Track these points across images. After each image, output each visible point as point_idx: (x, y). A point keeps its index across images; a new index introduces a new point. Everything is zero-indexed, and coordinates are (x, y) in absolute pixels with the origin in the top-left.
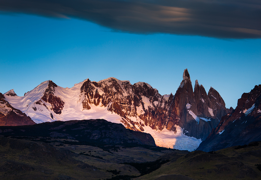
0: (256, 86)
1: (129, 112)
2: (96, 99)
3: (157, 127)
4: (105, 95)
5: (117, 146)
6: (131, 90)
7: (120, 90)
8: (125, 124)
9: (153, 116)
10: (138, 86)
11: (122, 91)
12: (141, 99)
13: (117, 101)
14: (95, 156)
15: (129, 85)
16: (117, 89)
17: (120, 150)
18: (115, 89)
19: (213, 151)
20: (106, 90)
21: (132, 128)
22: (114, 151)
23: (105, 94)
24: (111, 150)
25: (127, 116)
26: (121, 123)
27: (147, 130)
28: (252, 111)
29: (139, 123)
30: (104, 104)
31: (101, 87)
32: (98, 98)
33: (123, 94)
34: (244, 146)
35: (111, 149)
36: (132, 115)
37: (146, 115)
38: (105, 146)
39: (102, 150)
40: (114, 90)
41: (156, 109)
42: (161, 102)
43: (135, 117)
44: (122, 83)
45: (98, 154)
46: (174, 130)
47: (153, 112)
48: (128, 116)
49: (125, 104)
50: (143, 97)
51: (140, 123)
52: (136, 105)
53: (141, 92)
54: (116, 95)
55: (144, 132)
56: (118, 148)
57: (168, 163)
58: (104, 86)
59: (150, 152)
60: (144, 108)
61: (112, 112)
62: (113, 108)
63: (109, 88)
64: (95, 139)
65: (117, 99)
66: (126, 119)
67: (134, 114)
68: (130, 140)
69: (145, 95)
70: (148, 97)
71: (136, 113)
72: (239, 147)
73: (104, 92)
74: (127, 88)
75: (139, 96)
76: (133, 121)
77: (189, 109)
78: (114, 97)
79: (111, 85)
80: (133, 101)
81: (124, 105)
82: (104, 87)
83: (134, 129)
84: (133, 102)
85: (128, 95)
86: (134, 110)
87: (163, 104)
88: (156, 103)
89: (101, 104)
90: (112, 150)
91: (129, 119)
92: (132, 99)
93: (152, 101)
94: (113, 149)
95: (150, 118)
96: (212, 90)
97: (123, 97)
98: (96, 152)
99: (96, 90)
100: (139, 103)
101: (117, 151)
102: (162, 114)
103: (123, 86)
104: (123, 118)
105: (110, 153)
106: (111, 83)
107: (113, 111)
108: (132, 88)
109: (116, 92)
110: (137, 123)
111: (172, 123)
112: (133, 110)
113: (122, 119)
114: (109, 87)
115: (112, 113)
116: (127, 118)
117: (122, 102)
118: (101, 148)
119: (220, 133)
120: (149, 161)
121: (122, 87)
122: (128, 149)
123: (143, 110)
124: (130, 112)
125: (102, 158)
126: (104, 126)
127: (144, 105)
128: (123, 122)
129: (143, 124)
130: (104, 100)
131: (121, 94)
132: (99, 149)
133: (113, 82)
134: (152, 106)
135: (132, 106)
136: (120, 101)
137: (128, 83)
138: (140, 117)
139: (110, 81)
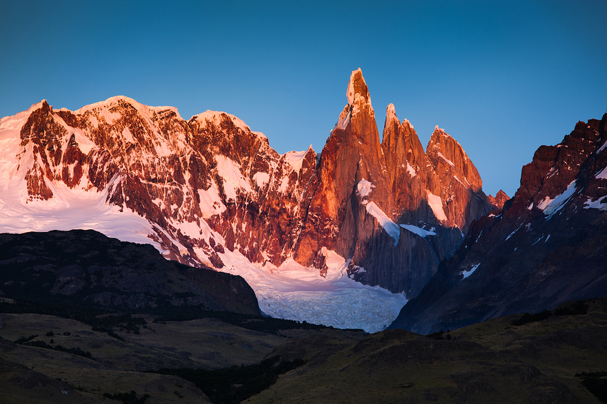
0: (580, 125)
1: (175, 206)
2: (71, 167)
3: (265, 255)
4: (99, 152)
5: (137, 316)
6: (182, 136)
7: (146, 136)
8: (162, 244)
9: (253, 218)
10: (203, 125)
11: (153, 141)
12: (214, 165)
13: (136, 173)
14: (68, 347)
15: (176, 121)
16: (137, 131)
17: (145, 327)
18: (133, 132)
19: (442, 332)
20: (100, 136)
21: (186, 257)
22: (129, 332)
23: (97, 148)
24: (117, 331)
25: (168, 221)
26: (151, 242)
27: (234, 263)
28: (568, 204)
29: (207, 241)
30: (97, 181)
31: (86, 126)
32: (76, 162)
33: (157, 148)
34: (543, 316)
35: (118, 326)
36: (186, 218)
37: (228, 215)
38: (98, 317)
39: (88, 328)
40: (128, 136)
41: (262, 198)
42: (279, 174)
43: (194, 223)
44: (155, 114)
45: (75, 340)
46: (320, 263)
47: (253, 208)
48: (172, 218)
49: (162, 181)
50: (220, 159)
51: (212, 242)
52: (199, 183)
53: (215, 142)
54: (133, 153)
55: (224, 270)
56: (142, 321)
57: (300, 369)
58: (95, 124)
59: (242, 334)
60: (222, 195)
61: (122, 207)
62: (124, 195)
63: (112, 132)
64: (68, 293)
65: (138, 166)
66: (166, 229)
67: (192, 215)
68: (179, 296)
69: (225, 151)
70: (235, 159)
71: (197, 210)
72: (526, 319)
73: (97, 144)
74: (169, 132)
75: (209, 156)
76: (187, 237)
77: (365, 198)
78: (126, 161)
79: (119, 121)
80: (187, 172)
81: (159, 186)
82: (96, 127)
83: (193, 262)
84: (187, 176)
85: (174, 152)
86: (192, 202)
87: (285, 181)
88: (261, 178)
89: (84, 180)
90: (121, 330)
91: (174, 230)
92: (186, 167)
93: (248, 171)
94: (125, 327)
95: (244, 226)
96: (437, 136)
97: (157, 160)
98: (69, 334)
99: (68, 138)
100: (206, 178)
101: (137, 333)
102: (280, 213)
103: (157, 124)
104: (156, 225)
105: (115, 339)
106: (117, 116)
107: (124, 204)
108: (186, 130)
109: (133, 142)
110: (202, 244)
111: (314, 242)
112: (188, 200)
113: (155, 229)
114: (111, 128)
115: (121, 211)
116: (170, 227)
117: (153, 176)
118: (87, 323)
119: (466, 274)
120: (239, 362)
121: (152, 128)
122: (171, 326)
123: (219, 200)
124: (179, 205)
125: (88, 355)
126: (97, 252)
127: (225, 185)
128: (156, 240)
129: (220, 246)
130: (95, 168)
131: (151, 149)
132: (79, 327)
133: (123, 110)
134: (248, 189)
135: (186, 189)
136: (147, 173)
137: (173, 114)
138: (212, 223)
139: (113, 110)
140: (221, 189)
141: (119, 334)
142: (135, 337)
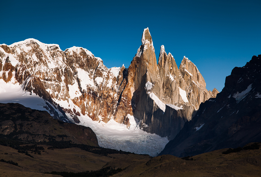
0: (254, 57)
1: (57, 93)
2: (7, 73)
3: (100, 117)
4: (21, 66)
5: (40, 146)
6: (61, 58)
7: (43, 58)
8: (50, 111)
9: (95, 99)
10: (71, 54)
11: (47, 61)
12: (76, 73)
13: (38, 76)
14: (7, 160)
15: (58, 51)
16: (39, 56)
17: (43, 151)
18: (37, 56)
19: (189, 157)
20: (22, 58)
21: (61, 117)
22: (35, 154)
23: (20, 64)
24: (29, 152)
25: (53, 99)
26: (45, 109)
27: (85, 120)
28: (248, 96)
29: (72, 110)
30: (19, 79)
31: (14, 53)
32: (9, 70)
33: (49, 64)
34: (237, 150)
35: (30, 150)
36: (62, 98)
37: (83, 97)
38: (20, 146)
39: (16, 151)
40: (35, 58)
41: (99, 89)
42: (108, 78)
43: (66, 101)
44: (48, 47)
45: (10, 157)
46: (126, 121)
47: (95, 94)
48: (55, 99)
49: (51, 80)
50: (79, 70)
51: (75, 110)
52: (68, 82)
53: (77, 62)
54: (37, 66)
55: (80, 124)
56: (42, 148)
57: (119, 173)
58: (19, 52)
59: (91, 156)
60: (80, 88)
61: (31, 92)
62: (32, 87)
63: (27, 56)
64: (6, 134)
65: (40, 73)
66: (52, 104)
67: (65, 97)
68: (60, 136)
69: (82, 66)
70: (86, 70)
71: (67, 95)
73: (20, 61)
74: (55, 56)
75: (73, 69)
76: (62, 108)
77: (149, 91)
78: (33, 70)
79: (31, 51)
80: (63, 76)
81: (49, 82)
82: (19, 53)
83: (65, 120)
84: (63, 78)
85: (57, 66)
86: (65, 91)
87: (110, 81)
88: (99, 80)
89: (13, 79)
90: (32, 152)
91: (56, 104)
92: (62, 74)
93: (93, 76)
94: (34, 151)
95: (90, 103)
96: (185, 61)
97: (48, 70)
98: (7, 154)
99: (6, 59)
100: (72, 79)
101: (39, 154)
102: (107, 97)
103: (49, 52)
104: (48, 102)
105: (29, 157)
106: (30, 48)
107: (32, 91)
108: (63, 55)
109: (37, 61)
110: (69, 111)
111: (124, 112)
112: (63, 90)
113: (47, 103)
114: (26, 54)
115: (31, 94)
116: (54, 102)
117: (46, 78)
118: (16, 149)
119: (198, 129)
120: (90, 170)
121: (46, 54)
122: (56, 151)
123: (78, 90)
124: (59, 92)
125: (16, 164)
126: (20, 114)
127: (81, 83)
128: (47, 109)
129: (78, 112)
130: (19, 73)
131: (46, 64)
132: (12, 150)
133: (33, 45)
134: (93, 85)
135: (63, 84)
136: (44, 76)
137: (57, 48)
138: (74, 102)
139: (28, 45)
140: (79, 85)
141: (31, 154)
142: (39, 156)
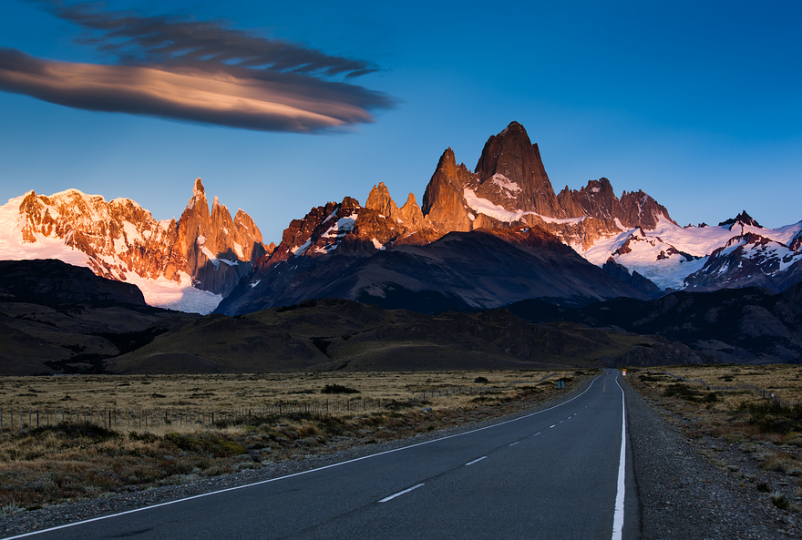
0: (314, 209)
1: (101, 247)
2: (46, 226)
3: (148, 274)
4: (61, 218)
5: (80, 305)
6: (106, 211)
7: (86, 210)
8: (94, 267)
9: (142, 255)
10: (117, 205)
11: (90, 213)
12: (122, 226)
13: (81, 230)
14: (43, 321)
15: (102, 202)
16: (82, 208)
17: (84, 311)
18: (79, 208)
19: (241, 315)
20: (62, 210)
21: (106, 274)
22: (76, 313)
23: (61, 216)
24: (69, 312)
25: (97, 255)
26: (88, 266)
27: (132, 278)
28: (307, 250)
29: (118, 266)
30: (60, 233)
31: (54, 204)
32: (49, 223)
33: (92, 217)
34: (293, 307)
35: (70, 310)
36: (107, 254)
37: (130, 252)
38: (59, 305)
39: (54, 311)
40: (77, 210)
41: (147, 243)
42: (156, 232)
43: (111, 256)
44: (91, 199)
45: (47, 317)
46: (177, 278)
47: (142, 249)
48: (99, 254)
49: (94, 234)
50: (125, 223)
51: (121, 266)
52: (113, 236)
53: (123, 214)
54: (80, 219)
55: (126, 281)
56: (83, 308)
57: (166, 333)
58: (60, 204)
59: (136, 315)
60: (126, 242)
61: (73, 247)
62: (74, 241)
63: (69, 208)
64: (44, 292)
65: (82, 226)
66: (96, 259)
67: (110, 252)
68: (103, 294)
69: (128, 219)
70: (133, 223)
71: (113, 250)
72: (284, 309)
73: (60, 214)
74: (99, 208)
75: (120, 222)
76: (107, 264)
77: (202, 245)
78: (76, 223)
79: (72, 202)
80: (108, 230)
81: (93, 236)
82: (60, 205)
83: (110, 277)
84: (108, 232)
85: (101, 219)
86: (110, 245)
87: (160, 235)
88: (147, 234)
89: (53, 233)
90: (72, 312)
91: (101, 260)
92: (107, 227)
93: (140, 230)
94: (74, 311)
95: (138, 258)
96: (240, 213)
97: (92, 223)
98: (43, 314)
99: (45, 211)
100: (118, 233)
101: (80, 313)
102: (156, 252)
103: (92, 204)
104: (91, 257)
105: (68, 317)
106: (72, 199)
108: (108, 207)
109: (80, 213)
110: (115, 267)
111: (174, 267)
112: (108, 244)
113: (90, 259)
114: (68, 206)
115: (73, 249)
116: (99, 258)
117: (90, 232)
118: (53, 308)
119: (254, 285)
120: (134, 330)
121: (90, 206)
122: (98, 310)
123: (125, 244)
124: (104, 247)
125: (54, 325)
126: (60, 271)
127: (128, 237)
128: (91, 265)
129: (125, 269)
130: (59, 227)
131: (89, 217)
132: (49, 310)
133: (74, 196)
134: (140, 239)
135: (107, 238)
136: (87, 230)
137: (101, 199)
138: (121, 257)
139: (70, 196)
140: (126, 239)
141: (70, 314)
142: (79, 316)
